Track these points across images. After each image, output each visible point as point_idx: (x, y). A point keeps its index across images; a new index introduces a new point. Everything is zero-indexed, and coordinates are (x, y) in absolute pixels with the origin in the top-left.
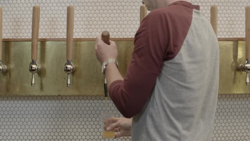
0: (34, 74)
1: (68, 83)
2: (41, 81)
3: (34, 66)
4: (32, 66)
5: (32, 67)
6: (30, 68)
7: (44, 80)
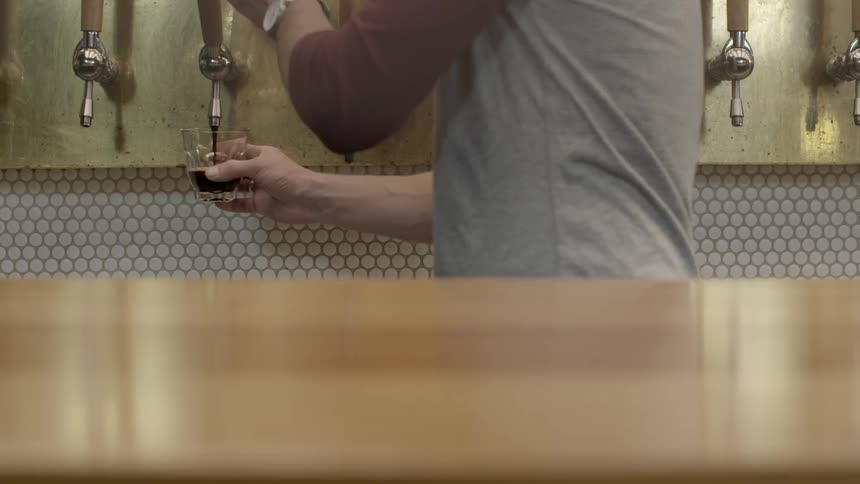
0: (89, 83)
1: (214, 114)
2: (119, 117)
3: (89, 54)
4: (83, 54)
5: (82, 57)
6: (77, 63)
7: (129, 113)
